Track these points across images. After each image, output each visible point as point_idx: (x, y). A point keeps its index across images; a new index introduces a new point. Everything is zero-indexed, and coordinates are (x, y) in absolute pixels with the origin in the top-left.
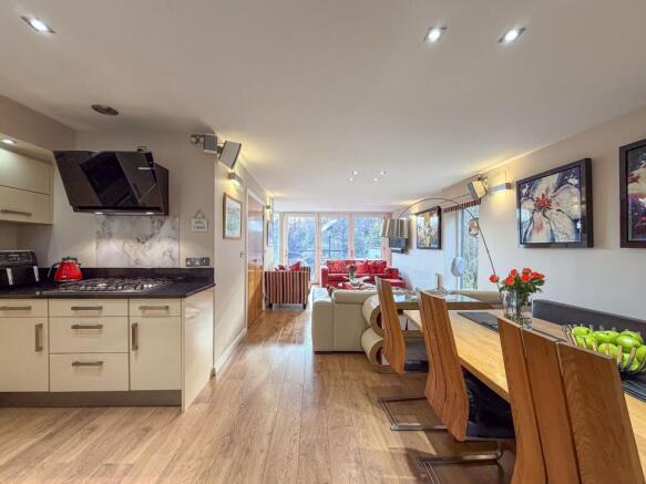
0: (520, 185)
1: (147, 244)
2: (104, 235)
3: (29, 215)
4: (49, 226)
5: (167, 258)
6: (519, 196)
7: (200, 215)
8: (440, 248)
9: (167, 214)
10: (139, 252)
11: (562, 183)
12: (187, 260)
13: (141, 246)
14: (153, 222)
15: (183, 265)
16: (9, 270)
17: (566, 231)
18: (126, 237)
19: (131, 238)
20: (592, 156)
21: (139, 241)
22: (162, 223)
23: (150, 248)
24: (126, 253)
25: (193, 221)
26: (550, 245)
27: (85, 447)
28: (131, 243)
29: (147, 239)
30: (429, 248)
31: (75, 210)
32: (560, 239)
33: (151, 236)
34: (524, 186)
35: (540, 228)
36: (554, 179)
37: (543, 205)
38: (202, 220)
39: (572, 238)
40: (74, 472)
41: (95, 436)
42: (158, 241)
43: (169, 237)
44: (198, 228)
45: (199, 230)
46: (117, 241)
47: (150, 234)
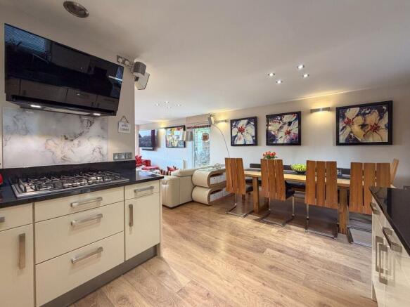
0: (232, 121)
1: (76, 142)
5: (96, 154)
6: (231, 126)
7: (124, 120)
8: (185, 147)
10: (66, 149)
11: (248, 123)
12: (114, 155)
13: (69, 143)
14: (82, 122)
15: (111, 159)
17: (250, 140)
20: (257, 116)
21: (66, 138)
22: (91, 123)
23: (79, 145)
24: (49, 150)
25: (120, 124)
26: (245, 145)
28: (57, 141)
29: (76, 137)
30: (177, 147)
31: (8, 99)
32: (248, 143)
33: (81, 134)
34: (234, 122)
35: (240, 139)
36: (246, 121)
37: (241, 130)
38: (127, 124)
39: (252, 143)
42: (88, 139)
43: (99, 136)
44: (124, 130)
45: (125, 132)
46: (37, 138)
47: (78, 132)
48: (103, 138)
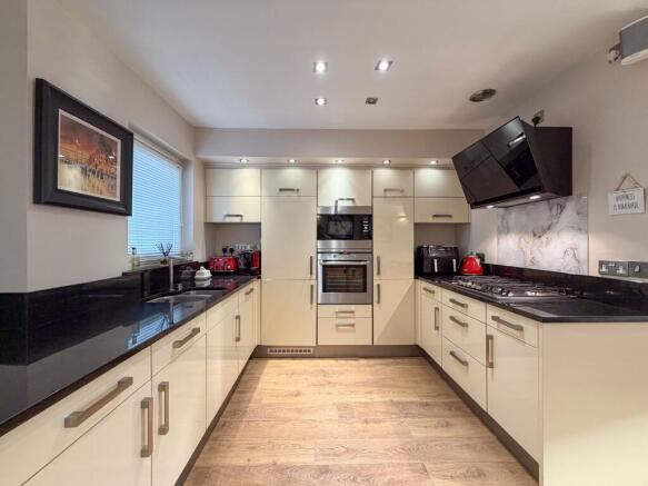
1: (544, 239)
2: (505, 230)
3: (450, 216)
4: (469, 224)
5: (569, 259)
7: (627, 183)
9: (569, 193)
10: (535, 248)
12: (600, 264)
13: (537, 241)
14: (551, 209)
16: (436, 261)
18: (522, 230)
19: (526, 232)
21: (535, 235)
22: (562, 208)
23: (547, 244)
24: (522, 250)
25: (612, 197)
27: (430, 435)
28: (527, 238)
29: (544, 232)
31: (472, 208)
33: (549, 228)
40: (407, 447)
41: (443, 433)
42: (558, 234)
43: (573, 227)
44: (623, 207)
45: (624, 211)
46: (513, 235)
47: (547, 225)
48: (580, 230)
